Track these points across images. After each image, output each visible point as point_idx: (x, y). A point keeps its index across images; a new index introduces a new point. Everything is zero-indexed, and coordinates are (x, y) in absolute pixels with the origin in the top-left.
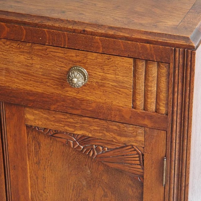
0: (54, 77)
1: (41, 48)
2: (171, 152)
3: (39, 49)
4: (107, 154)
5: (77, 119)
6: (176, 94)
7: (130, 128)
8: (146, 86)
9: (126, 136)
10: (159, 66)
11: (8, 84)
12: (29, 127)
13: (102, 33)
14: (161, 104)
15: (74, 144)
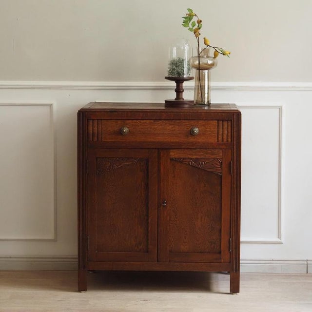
0: (184, 134)
1: (179, 122)
2: (234, 158)
4: (206, 165)
7: (216, 151)
9: (214, 155)
10: (227, 122)
11: (163, 140)
13: (205, 112)
14: (229, 138)
15: (192, 163)
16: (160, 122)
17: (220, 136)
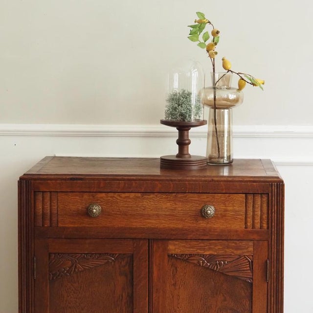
0: (191, 215)
1: (182, 196)
2: (271, 255)
3: (181, 197)
4: (227, 266)
5: (207, 243)
6: (273, 214)
7: (244, 243)
8: (254, 211)
9: (241, 249)
10: (262, 197)
11: (157, 226)
12: (171, 256)
13: (224, 180)
14: (264, 222)
15: (203, 262)
16: (152, 196)
17: (250, 220)
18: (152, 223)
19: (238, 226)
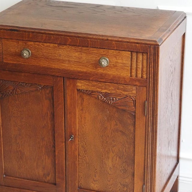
0: (92, 63)
1: (86, 49)
2: (149, 98)
3: (86, 50)
4: (117, 102)
5: (103, 84)
6: (151, 68)
7: (129, 87)
8: (137, 65)
9: (127, 91)
10: (143, 55)
11: (69, 68)
12: (78, 90)
13: (116, 40)
14: (144, 74)
15: (101, 98)
16: (65, 47)
17: (134, 71)
18: (66, 66)
19: (125, 74)
